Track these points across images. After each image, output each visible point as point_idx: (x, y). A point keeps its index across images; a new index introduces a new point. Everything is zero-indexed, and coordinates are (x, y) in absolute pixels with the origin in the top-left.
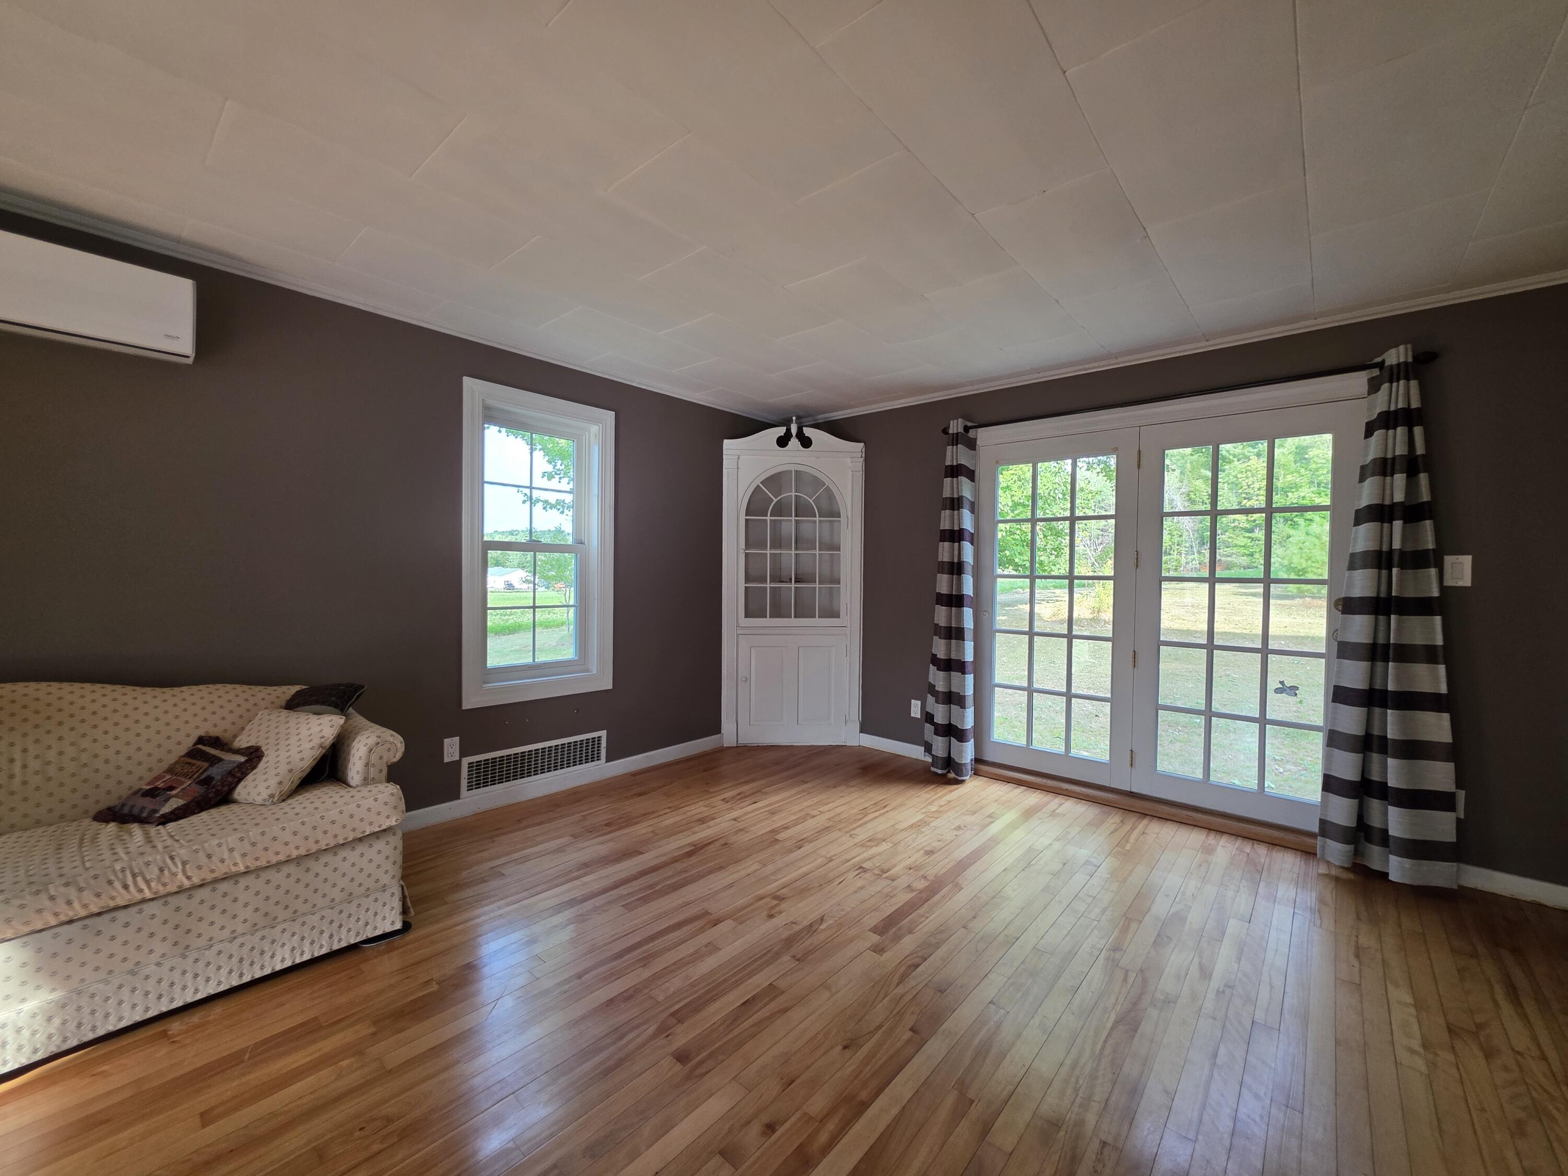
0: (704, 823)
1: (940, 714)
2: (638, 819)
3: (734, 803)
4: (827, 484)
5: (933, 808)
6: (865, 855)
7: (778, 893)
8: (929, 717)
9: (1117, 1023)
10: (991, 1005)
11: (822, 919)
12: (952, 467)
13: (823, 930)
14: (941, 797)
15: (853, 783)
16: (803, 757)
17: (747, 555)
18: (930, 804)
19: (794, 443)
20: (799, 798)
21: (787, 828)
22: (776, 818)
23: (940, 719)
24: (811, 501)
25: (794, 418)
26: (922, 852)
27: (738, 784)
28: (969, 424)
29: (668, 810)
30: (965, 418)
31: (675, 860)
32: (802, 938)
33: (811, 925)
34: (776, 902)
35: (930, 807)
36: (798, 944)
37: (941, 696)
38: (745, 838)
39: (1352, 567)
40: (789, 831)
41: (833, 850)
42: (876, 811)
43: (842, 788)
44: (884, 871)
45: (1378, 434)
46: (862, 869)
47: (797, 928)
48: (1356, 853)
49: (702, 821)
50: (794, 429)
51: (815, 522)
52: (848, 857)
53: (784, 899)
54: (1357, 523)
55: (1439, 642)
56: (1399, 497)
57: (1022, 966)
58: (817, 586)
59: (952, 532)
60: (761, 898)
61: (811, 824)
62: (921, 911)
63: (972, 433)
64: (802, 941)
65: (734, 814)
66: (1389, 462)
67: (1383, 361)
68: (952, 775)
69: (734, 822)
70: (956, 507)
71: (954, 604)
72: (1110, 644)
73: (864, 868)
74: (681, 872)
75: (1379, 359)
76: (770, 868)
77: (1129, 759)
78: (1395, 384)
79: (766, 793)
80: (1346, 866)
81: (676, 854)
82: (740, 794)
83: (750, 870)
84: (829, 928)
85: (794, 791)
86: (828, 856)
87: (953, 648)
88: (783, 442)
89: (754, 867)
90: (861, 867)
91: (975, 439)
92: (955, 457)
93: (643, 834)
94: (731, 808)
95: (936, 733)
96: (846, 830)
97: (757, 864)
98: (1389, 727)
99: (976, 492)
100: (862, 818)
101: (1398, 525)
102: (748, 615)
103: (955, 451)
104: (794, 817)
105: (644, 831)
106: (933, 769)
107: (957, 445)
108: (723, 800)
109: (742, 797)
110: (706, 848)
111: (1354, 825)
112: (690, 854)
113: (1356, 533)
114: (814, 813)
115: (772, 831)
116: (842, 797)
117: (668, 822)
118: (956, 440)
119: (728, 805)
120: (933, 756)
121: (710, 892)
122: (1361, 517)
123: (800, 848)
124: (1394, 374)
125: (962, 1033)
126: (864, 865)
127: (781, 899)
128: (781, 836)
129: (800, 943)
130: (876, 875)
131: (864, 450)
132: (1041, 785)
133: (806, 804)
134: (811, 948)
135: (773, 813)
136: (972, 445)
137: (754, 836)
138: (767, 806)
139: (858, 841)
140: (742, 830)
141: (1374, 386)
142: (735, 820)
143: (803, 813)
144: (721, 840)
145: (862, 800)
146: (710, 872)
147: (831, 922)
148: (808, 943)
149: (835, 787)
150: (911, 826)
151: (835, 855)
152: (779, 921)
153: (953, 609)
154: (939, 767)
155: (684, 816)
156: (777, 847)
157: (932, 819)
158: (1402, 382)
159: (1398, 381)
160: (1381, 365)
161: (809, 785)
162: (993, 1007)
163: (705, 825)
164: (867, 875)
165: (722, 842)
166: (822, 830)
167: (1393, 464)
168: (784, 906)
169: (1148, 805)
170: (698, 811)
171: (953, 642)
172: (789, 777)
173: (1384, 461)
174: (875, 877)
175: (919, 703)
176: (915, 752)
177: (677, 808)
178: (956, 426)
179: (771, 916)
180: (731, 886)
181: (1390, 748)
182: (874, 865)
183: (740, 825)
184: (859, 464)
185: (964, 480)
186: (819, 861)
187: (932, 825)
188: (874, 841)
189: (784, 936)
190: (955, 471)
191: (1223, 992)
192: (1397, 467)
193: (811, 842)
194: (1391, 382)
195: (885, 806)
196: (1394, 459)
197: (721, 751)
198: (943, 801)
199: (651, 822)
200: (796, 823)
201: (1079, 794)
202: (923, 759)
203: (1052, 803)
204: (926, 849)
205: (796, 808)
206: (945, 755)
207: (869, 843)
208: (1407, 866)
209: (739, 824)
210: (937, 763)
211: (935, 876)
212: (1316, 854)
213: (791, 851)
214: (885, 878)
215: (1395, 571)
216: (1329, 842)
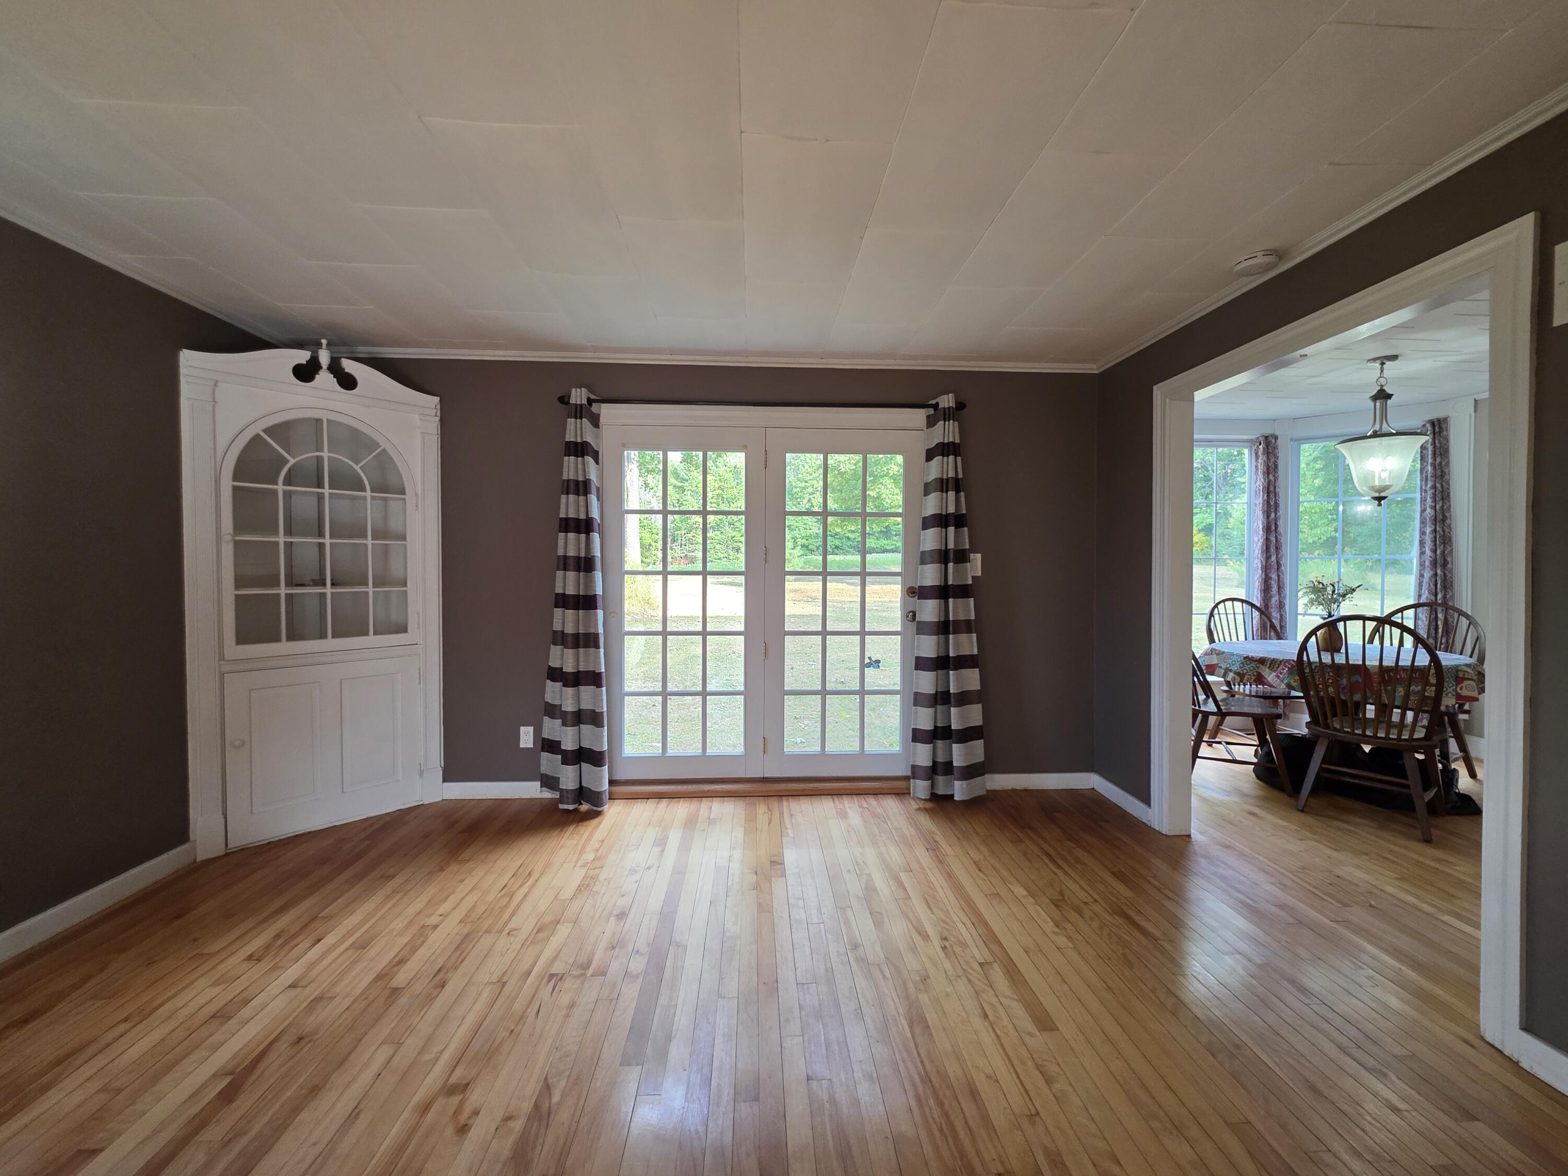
0: (230, 1018)
1: (568, 739)
2: (45, 1079)
3: (276, 955)
4: (382, 444)
5: (589, 856)
6: (548, 952)
7: (453, 1080)
8: (551, 746)
9: (911, 1027)
10: (810, 1082)
11: (547, 1087)
12: (576, 443)
13: (558, 1103)
14: (589, 839)
15: (466, 854)
16: (364, 839)
17: (237, 544)
18: (582, 851)
19: (325, 378)
20: (394, 906)
21: (401, 962)
22: (372, 952)
23: (569, 744)
24: (357, 468)
25: (324, 342)
26: (612, 919)
27: (265, 920)
28: (593, 397)
29: (123, 1027)
30: (590, 390)
31: (198, 1125)
32: (536, 1137)
33: (537, 1106)
34: (455, 1100)
35: (585, 856)
36: (537, 1151)
37: (569, 717)
38: (334, 1009)
39: (923, 562)
40: (406, 967)
41: (493, 969)
42: (521, 886)
43: (454, 867)
44: (585, 967)
45: (937, 460)
46: (556, 979)
47: (517, 1126)
48: (932, 785)
49: (222, 1016)
50: (324, 358)
51: (365, 498)
52: (525, 966)
53: (468, 1084)
54: (925, 528)
55: (973, 617)
56: (951, 509)
57: (804, 1013)
58: (370, 589)
59: (577, 521)
60: (425, 1108)
61: (437, 939)
62: (663, 1000)
63: (595, 408)
64: (540, 1140)
65: (292, 972)
66: (945, 481)
67: (937, 404)
68: (585, 807)
69: (293, 992)
70: (581, 491)
71: (581, 606)
72: (742, 637)
73: (557, 975)
74: (227, 1143)
75: (933, 402)
76: (412, 1044)
77: (762, 746)
78: (947, 423)
79: (330, 917)
80: (928, 797)
81: (196, 1109)
82: (278, 936)
83: (375, 1067)
84: (564, 1096)
85: (378, 898)
86: (495, 978)
87: (582, 658)
88: (305, 373)
89: (383, 1054)
90: (552, 976)
91: (599, 415)
92: (579, 432)
93: (80, 1106)
94: (275, 968)
95: (564, 762)
96: (497, 927)
97: (385, 1047)
98: (951, 684)
99: (601, 476)
100: (509, 902)
101: (951, 529)
102: (241, 639)
103: (578, 426)
104: (405, 939)
105: (78, 1097)
106: (561, 806)
107: (581, 418)
108: (250, 958)
109: (285, 940)
110: (262, 1066)
111: (931, 764)
112: (228, 1096)
113: (924, 535)
114: (433, 920)
115: (379, 977)
116: (462, 881)
117: (134, 1053)
118: (579, 412)
119: (265, 965)
120: (561, 791)
121: (320, 1148)
122: (927, 523)
123: (443, 986)
124: (947, 415)
125: (811, 1142)
126: (553, 971)
127: (462, 1088)
128: (400, 979)
129: (539, 1148)
130: (577, 977)
131: (439, 407)
132: (682, 793)
133: (412, 910)
134: (561, 1143)
135: (362, 945)
136: (595, 421)
137: (351, 999)
138: (345, 938)
139: (524, 936)
140: (319, 999)
141: (931, 422)
142: (293, 986)
143: (414, 929)
144: (285, 1038)
145: (493, 876)
146: (296, 1110)
147: (563, 1083)
148: (550, 1138)
149: (442, 870)
150: (579, 889)
151: (504, 973)
152: (481, 1129)
153: (581, 611)
154: (571, 801)
155: (172, 1024)
156: (403, 1001)
157: (597, 871)
158: (951, 422)
159: (949, 421)
160: (936, 406)
161: (398, 880)
162: (814, 1084)
163: (232, 1022)
164: (568, 983)
165: (289, 1038)
166: (461, 943)
167: (947, 483)
168: (474, 1097)
169: (782, 786)
170: (201, 1000)
171: (581, 650)
172: (360, 877)
173: (941, 480)
174: (579, 981)
175: (531, 729)
176: (530, 790)
177: (145, 1014)
178: (578, 396)
179: (463, 1130)
180: (354, 1115)
181: (952, 700)
182: (567, 963)
183: (312, 992)
184: (433, 425)
185: (590, 460)
186: (486, 995)
187: (602, 877)
188: (544, 929)
189: (506, 1154)
190: (580, 449)
191: (945, 947)
192: (950, 486)
193: (455, 968)
194: (945, 421)
195: (530, 874)
196: (947, 479)
197: (195, 869)
198: (594, 843)
199: (89, 1069)
200: (413, 947)
201: (722, 792)
202: (539, 796)
203: (702, 810)
204: (614, 913)
205: (400, 923)
206: (578, 786)
207: (541, 935)
208: (965, 786)
209: (308, 989)
210: (567, 798)
211: (648, 945)
212: (910, 794)
213: (430, 999)
214: (592, 976)
215: (951, 565)
216: (917, 781)
